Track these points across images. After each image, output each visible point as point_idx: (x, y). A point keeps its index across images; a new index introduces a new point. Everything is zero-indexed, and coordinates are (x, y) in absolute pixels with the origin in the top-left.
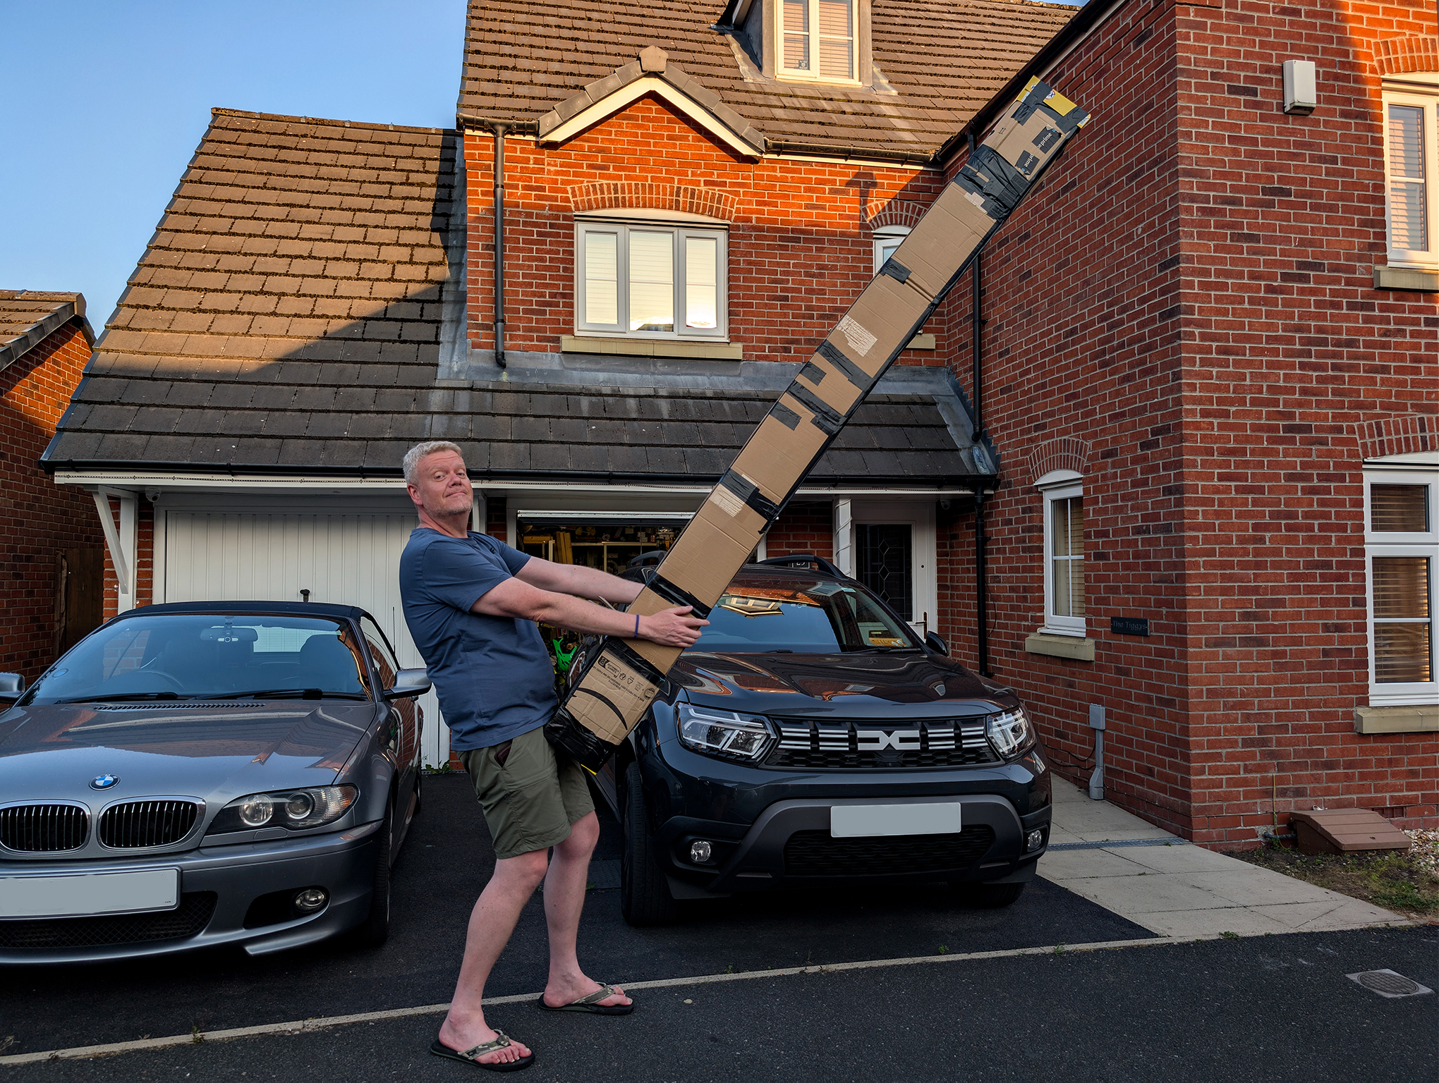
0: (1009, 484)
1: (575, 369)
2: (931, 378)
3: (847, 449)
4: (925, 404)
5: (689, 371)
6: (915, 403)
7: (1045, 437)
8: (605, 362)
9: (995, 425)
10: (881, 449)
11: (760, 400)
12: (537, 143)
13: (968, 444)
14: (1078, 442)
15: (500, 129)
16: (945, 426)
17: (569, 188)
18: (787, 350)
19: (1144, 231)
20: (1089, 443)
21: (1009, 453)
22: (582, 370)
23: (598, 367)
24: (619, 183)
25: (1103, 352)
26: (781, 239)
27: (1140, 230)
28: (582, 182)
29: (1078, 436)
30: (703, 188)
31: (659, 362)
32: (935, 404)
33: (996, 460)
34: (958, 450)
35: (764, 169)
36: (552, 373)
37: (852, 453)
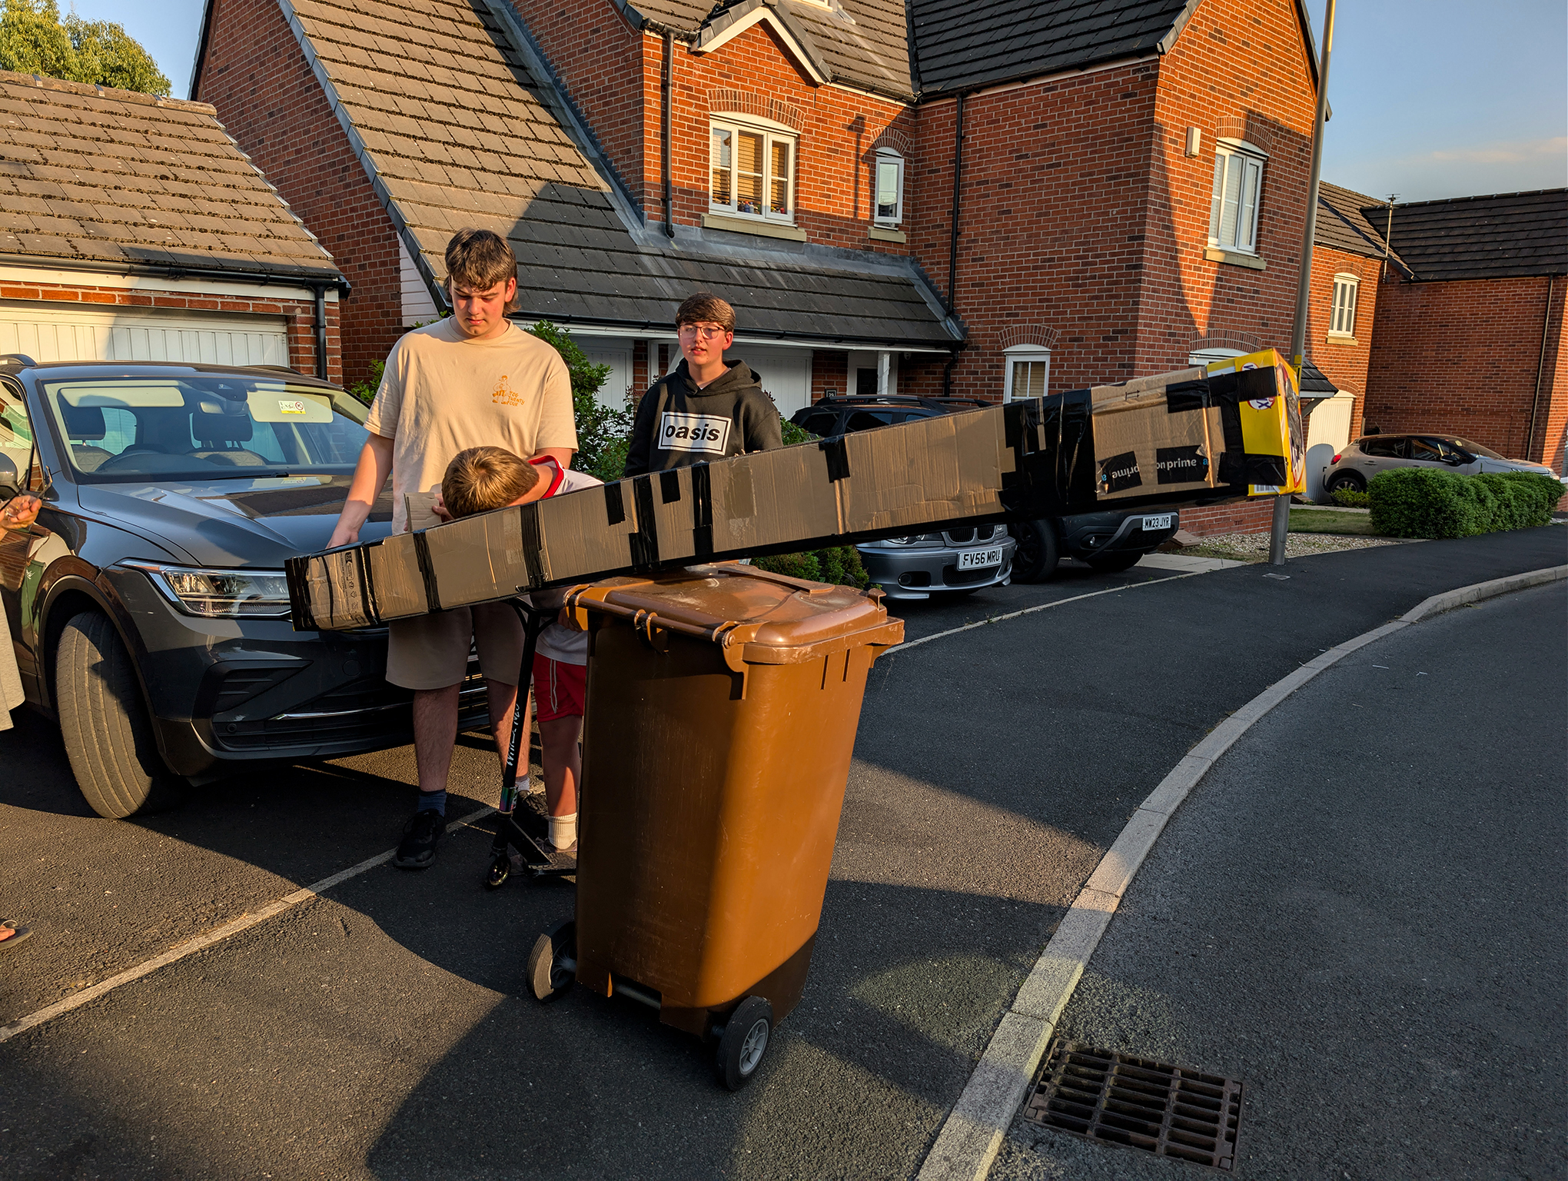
0: (977, 348)
1: (710, 241)
2: (902, 264)
3: (888, 318)
4: (908, 285)
5: (776, 248)
6: (903, 284)
7: (1015, 322)
8: (729, 237)
9: (964, 307)
10: (904, 319)
11: (826, 276)
12: (689, 49)
13: (943, 318)
14: (1048, 330)
15: (672, 35)
16: (925, 303)
17: (707, 90)
18: (828, 236)
19: (1118, 213)
20: (1059, 331)
21: (977, 328)
22: (715, 242)
23: (723, 241)
24: (737, 91)
25: (1077, 278)
26: (829, 150)
27: (1114, 213)
28: (715, 87)
29: (1049, 326)
30: (786, 103)
31: (759, 240)
32: (913, 285)
33: (964, 332)
34: (939, 322)
35: (822, 92)
36: (699, 245)
37: (892, 321)
